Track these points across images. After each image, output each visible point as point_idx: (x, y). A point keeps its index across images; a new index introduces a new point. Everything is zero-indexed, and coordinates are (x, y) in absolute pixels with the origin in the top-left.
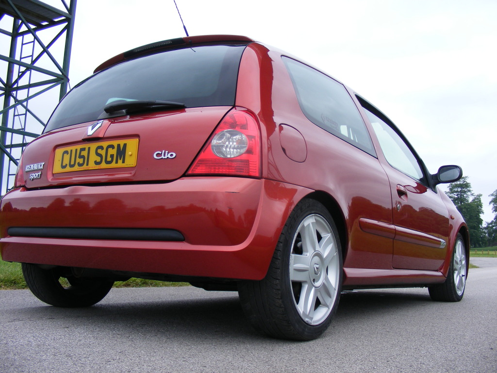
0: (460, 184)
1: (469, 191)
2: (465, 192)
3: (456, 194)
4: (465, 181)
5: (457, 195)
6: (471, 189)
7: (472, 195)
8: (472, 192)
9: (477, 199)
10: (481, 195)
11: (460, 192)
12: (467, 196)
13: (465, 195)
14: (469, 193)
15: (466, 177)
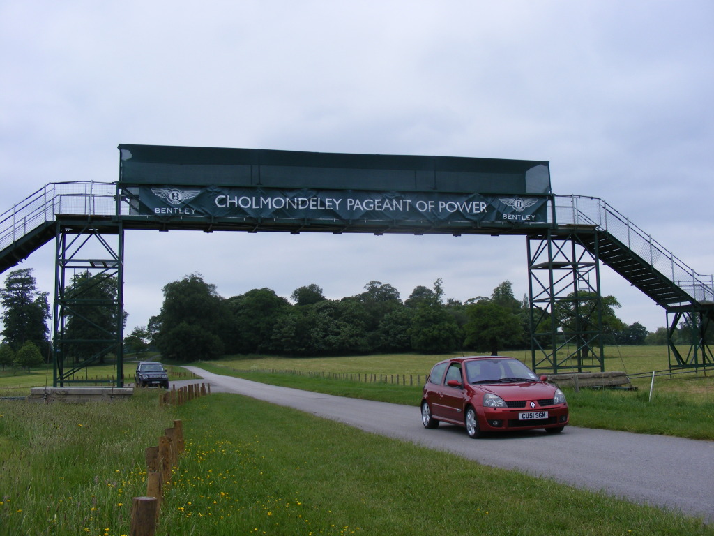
0: (21, 279)
1: (34, 288)
2: (27, 290)
3: (15, 292)
4: (27, 275)
5: (17, 293)
6: (36, 286)
7: (37, 293)
8: (38, 290)
9: (43, 298)
10: (48, 293)
11: (22, 289)
12: (32, 295)
13: (27, 294)
14: (33, 291)
15: (30, 269)
